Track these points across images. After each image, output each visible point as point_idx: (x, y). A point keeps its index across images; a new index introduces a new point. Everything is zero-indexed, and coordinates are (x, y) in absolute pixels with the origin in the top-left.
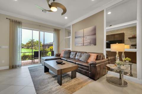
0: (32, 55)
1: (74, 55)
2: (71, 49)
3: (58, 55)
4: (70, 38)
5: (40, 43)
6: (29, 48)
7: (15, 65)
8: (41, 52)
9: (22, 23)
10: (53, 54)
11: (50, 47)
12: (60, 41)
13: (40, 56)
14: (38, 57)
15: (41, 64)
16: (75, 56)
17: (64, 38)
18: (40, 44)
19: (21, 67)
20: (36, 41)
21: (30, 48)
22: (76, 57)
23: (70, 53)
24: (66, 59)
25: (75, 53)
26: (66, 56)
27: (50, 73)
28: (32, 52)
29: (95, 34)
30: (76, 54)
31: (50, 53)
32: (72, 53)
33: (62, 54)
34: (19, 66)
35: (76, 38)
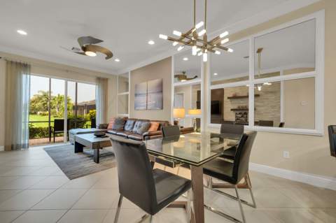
0: (50, 127)
1: (131, 126)
2: (128, 115)
3: (104, 127)
4: (127, 95)
5: (68, 101)
6: (35, 113)
7: (17, 145)
8: (68, 120)
9: (32, 66)
10: (93, 125)
11: (91, 111)
12: (109, 100)
13: (68, 129)
14: (63, 130)
15: (69, 143)
16: (133, 128)
17: (118, 94)
18: (68, 103)
19: (28, 147)
20: (57, 96)
21: (39, 113)
22: (135, 129)
23: (126, 121)
24: (115, 132)
25: (132, 122)
26: (118, 127)
27: (85, 153)
28: (50, 122)
29: (162, 92)
30: (134, 123)
31: (89, 123)
32: (129, 122)
33: (111, 125)
34: (25, 147)
35: (136, 95)
